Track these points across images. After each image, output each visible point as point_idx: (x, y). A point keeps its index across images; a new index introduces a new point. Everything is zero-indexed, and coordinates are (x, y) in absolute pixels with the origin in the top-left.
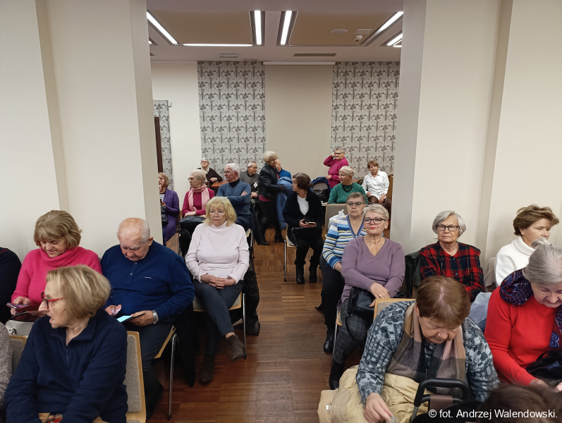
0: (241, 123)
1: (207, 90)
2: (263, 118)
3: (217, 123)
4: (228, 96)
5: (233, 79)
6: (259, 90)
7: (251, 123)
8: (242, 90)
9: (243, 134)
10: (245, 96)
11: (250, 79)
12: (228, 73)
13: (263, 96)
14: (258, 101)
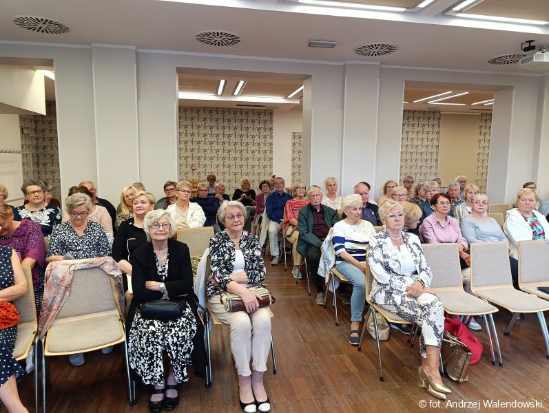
0: (424, 150)
1: (406, 129)
2: (438, 146)
3: (410, 149)
4: (418, 132)
5: (422, 122)
6: (436, 129)
7: (430, 150)
8: (426, 129)
9: (424, 156)
10: (428, 132)
11: (432, 122)
12: (419, 118)
13: (438, 133)
14: (435, 136)
